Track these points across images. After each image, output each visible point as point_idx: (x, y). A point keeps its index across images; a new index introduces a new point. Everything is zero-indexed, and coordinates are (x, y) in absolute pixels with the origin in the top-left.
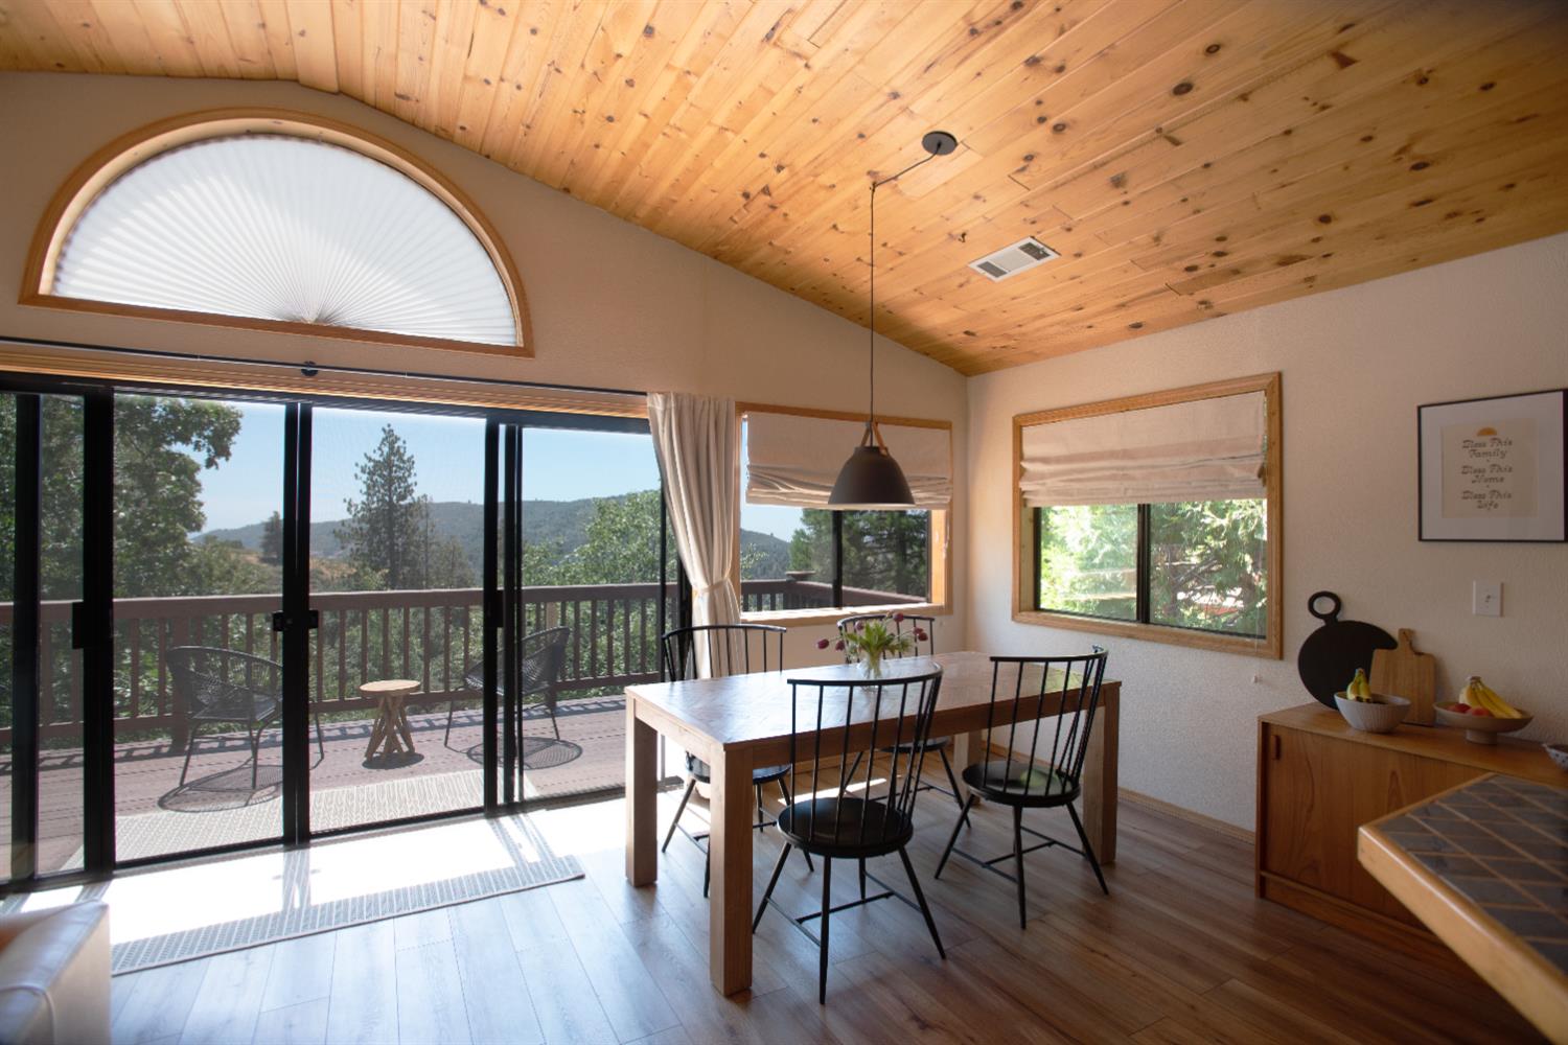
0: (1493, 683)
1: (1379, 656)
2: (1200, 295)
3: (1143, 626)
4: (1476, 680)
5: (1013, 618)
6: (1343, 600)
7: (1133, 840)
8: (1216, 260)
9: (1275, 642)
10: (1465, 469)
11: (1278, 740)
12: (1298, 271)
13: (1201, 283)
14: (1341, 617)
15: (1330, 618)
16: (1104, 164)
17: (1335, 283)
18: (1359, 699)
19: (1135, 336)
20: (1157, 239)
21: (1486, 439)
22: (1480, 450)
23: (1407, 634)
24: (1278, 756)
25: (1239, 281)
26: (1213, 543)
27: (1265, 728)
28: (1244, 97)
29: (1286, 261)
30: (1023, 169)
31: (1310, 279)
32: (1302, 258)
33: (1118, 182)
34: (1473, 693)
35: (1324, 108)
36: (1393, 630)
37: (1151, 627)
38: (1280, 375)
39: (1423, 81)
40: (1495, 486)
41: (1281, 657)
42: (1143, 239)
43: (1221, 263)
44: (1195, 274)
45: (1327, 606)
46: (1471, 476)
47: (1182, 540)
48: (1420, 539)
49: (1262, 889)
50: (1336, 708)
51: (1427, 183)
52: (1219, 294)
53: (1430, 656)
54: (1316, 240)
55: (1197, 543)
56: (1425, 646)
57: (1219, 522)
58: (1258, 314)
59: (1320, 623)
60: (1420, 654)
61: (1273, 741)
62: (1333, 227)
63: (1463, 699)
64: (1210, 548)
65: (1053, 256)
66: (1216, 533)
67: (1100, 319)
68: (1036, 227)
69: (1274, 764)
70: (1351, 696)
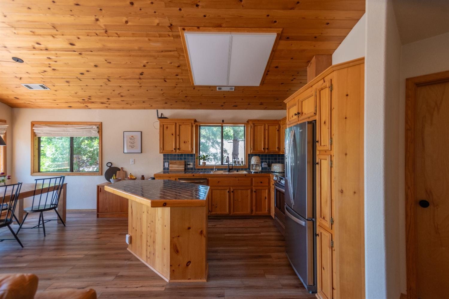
0: (133, 174)
1: (118, 172)
2: (86, 104)
3: (72, 173)
4: (131, 174)
5: (31, 175)
6: (113, 163)
7: (69, 218)
8: (89, 100)
9: (101, 172)
10: (130, 142)
11: (100, 188)
12: (105, 105)
13: (86, 102)
14: (112, 166)
15: (110, 167)
16: (64, 78)
17: (111, 108)
18: (114, 179)
19: (70, 108)
20: (76, 93)
21: (132, 138)
22: (132, 139)
23: (122, 168)
24: (100, 191)
25: (94, 104)
26: (89, 154)
27: (98, 187)
28: (94, 79)
29: (102, 103)
30: (43, 72)
31: (107, 107)
32: (105, 103)
33: (67, 82)
34: (130, 176)
35: (107, 85)
36: (120, 168)
37: (73, 172)
38: (102, 123)
39: (120, 87)
40: (133, 144)
41: (102, 175)
42: (73, 92)
43: (90, 100)
44: (84, 101)
45: (110, 165)
46: (130, 143)
47: (81, 154)
48: (124, 153)
49: (98, 217)
50: (111, 182)
51: (123, 99)
52: (90, 105)
53: (125, 171)
54: (107, 101)
55: (85, 154)
56: (124, 170)
57: (91, 149)
58: (97, 110)
59: (109, 168)
60: (123, 171)
61: (99, 189)
62: (110, 100)
63: (129, 177)
64: (89, 155)
65: (49, 89)
66: (90, 152)
67: (60, 103)
68: (44, 83)
69: (100, 193)
70: (113, 178)
